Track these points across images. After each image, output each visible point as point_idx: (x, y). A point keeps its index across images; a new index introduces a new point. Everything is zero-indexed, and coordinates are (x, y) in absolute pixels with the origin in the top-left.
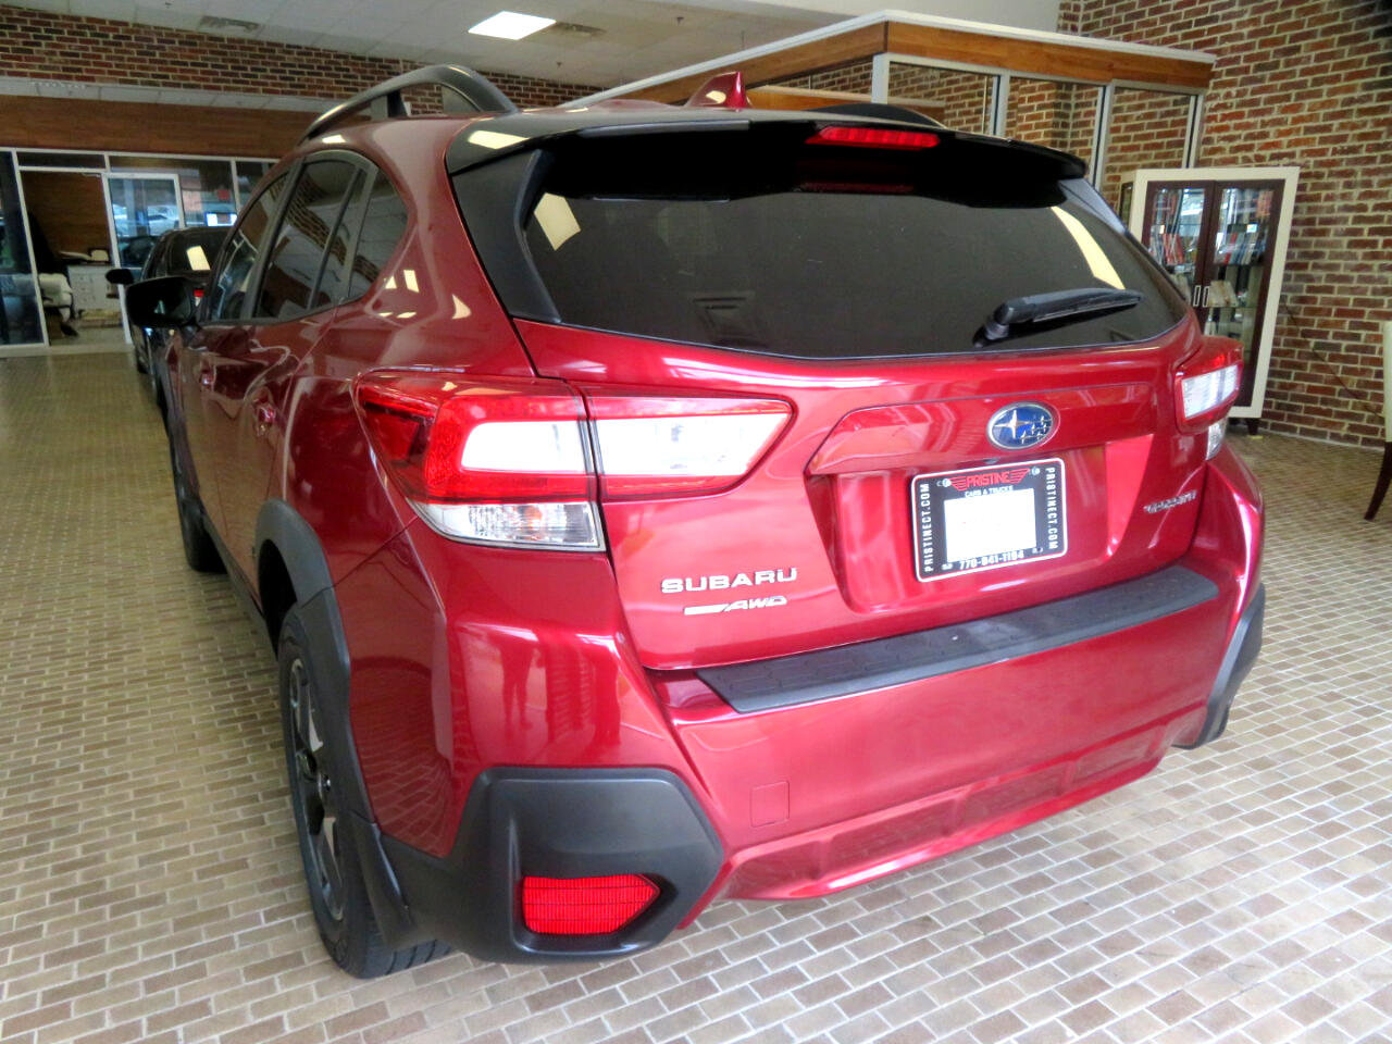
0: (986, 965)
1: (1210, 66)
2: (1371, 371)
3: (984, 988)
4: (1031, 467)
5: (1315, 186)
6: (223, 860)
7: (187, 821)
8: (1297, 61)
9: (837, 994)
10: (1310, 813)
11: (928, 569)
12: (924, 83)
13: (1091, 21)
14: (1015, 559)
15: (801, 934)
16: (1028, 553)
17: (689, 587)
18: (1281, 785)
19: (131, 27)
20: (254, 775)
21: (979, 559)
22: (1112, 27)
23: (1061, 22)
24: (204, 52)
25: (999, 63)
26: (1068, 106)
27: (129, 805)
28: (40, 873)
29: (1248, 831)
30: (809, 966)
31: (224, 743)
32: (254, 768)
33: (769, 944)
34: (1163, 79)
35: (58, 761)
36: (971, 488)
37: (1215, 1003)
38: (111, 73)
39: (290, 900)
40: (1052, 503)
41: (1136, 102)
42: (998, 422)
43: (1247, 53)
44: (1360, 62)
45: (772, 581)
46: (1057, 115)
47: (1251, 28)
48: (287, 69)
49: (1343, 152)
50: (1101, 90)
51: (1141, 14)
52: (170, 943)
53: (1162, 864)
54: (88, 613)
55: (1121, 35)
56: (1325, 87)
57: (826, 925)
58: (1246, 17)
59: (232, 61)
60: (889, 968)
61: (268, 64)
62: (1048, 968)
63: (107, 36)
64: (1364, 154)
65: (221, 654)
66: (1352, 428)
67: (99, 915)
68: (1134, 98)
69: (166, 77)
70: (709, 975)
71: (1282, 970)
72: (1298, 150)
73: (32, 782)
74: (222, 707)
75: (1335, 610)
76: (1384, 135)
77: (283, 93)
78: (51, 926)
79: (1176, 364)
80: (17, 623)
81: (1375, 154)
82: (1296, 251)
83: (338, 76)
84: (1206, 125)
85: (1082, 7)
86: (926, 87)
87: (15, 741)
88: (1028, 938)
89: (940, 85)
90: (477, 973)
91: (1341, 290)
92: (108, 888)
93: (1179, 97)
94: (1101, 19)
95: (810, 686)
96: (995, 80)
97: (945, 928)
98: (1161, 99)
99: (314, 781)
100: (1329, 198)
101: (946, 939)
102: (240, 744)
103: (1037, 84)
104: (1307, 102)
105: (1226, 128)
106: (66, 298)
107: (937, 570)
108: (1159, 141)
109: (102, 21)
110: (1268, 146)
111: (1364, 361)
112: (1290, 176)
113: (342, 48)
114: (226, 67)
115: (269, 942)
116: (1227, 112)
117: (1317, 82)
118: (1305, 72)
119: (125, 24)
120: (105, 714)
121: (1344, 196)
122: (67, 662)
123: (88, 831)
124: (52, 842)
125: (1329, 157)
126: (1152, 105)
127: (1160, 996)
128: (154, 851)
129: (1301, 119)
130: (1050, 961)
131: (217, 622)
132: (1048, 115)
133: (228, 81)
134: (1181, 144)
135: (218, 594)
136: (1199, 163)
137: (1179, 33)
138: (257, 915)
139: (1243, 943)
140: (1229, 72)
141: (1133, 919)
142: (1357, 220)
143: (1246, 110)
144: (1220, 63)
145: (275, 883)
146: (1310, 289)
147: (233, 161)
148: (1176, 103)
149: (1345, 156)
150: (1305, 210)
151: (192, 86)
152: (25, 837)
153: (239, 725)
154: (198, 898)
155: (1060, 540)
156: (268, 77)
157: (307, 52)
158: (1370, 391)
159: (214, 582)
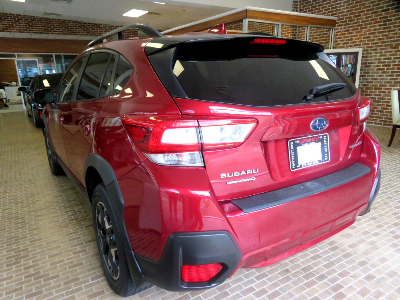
0: (307, 282)
1: (336, 20)
2: (385, 105)
3: (308, 290)
4: (320, 136)
5: (367, 53)
6: (75, 263)
7: (63, 251)
8: (360, 19)
9: (265, 294)
10: (391, 232)
11: (293, 167)
12: (254, 27)
13: (302, 8)
14: (317, 163)
15: (252, 276)
16: (320, 161)
17: (228, 176)
18: (380, 224)
19: (22, 16)
20: (81, 236)
21: (307, 164)
22: (308, 10)
23: (293, 9)
24: (45, 23)
25: (278, 21)
26: (296, 33)
27: (44, 247)
28: (20, 270)
29: (374, 238)
30: (256, 286)
31: (70, 227)
32: (81, 234)
33: (243, 280)
34: (323, 24)
35: (21, 235)
36: (304, 143)
37: (375, 290)
38: (17, 30)
39: (98, 274)
40: (326, 146)
41: (315, 31)
42: (313, 123)
43: (346, 17)
44: (377, 19)
45: (252, 173)
46: (293, 35)
47: (347, 10)
48: (69, 27)
49: (374, 44)
50: (306, 28)
51: (316, 6)
52: (63, 290)
53: (352, 249)
54: (24, 189)
55: (310, 12)
56: (368, 26)
57: (259, 273)
58: (345, 7)
59: (53, 25)
60: (279, 285)
61: (63, 26)
62: (325, 283)
63: (15, 19)
64: (380, 44)
65: (66, 200)
66: (380, 121)
67: (40, 282)
68: (315, 30)
69: (34, 30)
70: (227, 290)
71: (392, 279)
72: (361, 43)
73: (14, 242)
74: (68, 216)
75: (385, 173)
76: (385, 39)
77: (68, 34)
78: (26, 286)
79: (357, 105)
80: (2, 193)
81: (382, 44)
82: (362, 72)
83: (84, 29)
84: (335, 37)
85: (299, 5)
86: (255, 28)
87: (7, 230)
88: (318, 274)
89: (259, 27)
90: (158, 294)
91: (375, 82)
92: (42, 274)
93: (327, 29)
94: (304, 8)
95: (265, 204)
96: (277, 25)
97: (293, 272)
98: (322, 30)
99: (106, 238)
100: (371, 57)
101: (295, 275)
102: (76, 227)
103: (287, 27)
104: (363, 30)
105: (341, 38)
106: (4, 96)
107: (296, 168)
108: (322, 42)
109: (14, 15)
110: (353, 42)
111: (383, 102)
112: (360, 51)
113: (85, 21)
114: (51, 27)
115: (93, 287)
116: (341, 33)
117: (366, 24)
118: (362, 22)
119: (21, 15)
120: (33, 220)
121: (375, 56)
122: (19, 205)
123: (33, 256)
124: (22, 260)
125: (370, 45)
126: (320, 32)
127: (359, 289)
128: (54, 261)
129: (362, 35)
130: (325, 280)
131: (63, 191)
132: (291, 35)
133: (52, 31)
134: (328, 42)
135: (62, 182)
136: (334, 48)
137: (327, 12)
138: (88, 279)
139: (379, 272)
140: (341, 22)
141: (346, 266)
142: (379, 63)
143: (346, 33)
144: (338, 20)
145: (93, 269)
146: (367, 82)
147: (54, 54)
148: (326, 31)
149: (374, 45)
150: (364, 60)
151: (41, 33)
152: (14, 259)
153: (74, 221)
154: (70, 275)
155: (328, 157)
156: (63, 30)
157: (75, 22)
158: (385, 110)
159: (60, 178)
